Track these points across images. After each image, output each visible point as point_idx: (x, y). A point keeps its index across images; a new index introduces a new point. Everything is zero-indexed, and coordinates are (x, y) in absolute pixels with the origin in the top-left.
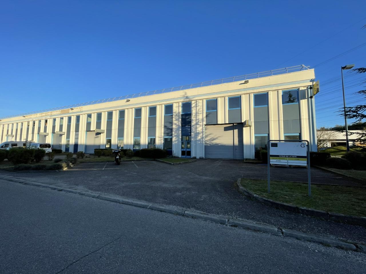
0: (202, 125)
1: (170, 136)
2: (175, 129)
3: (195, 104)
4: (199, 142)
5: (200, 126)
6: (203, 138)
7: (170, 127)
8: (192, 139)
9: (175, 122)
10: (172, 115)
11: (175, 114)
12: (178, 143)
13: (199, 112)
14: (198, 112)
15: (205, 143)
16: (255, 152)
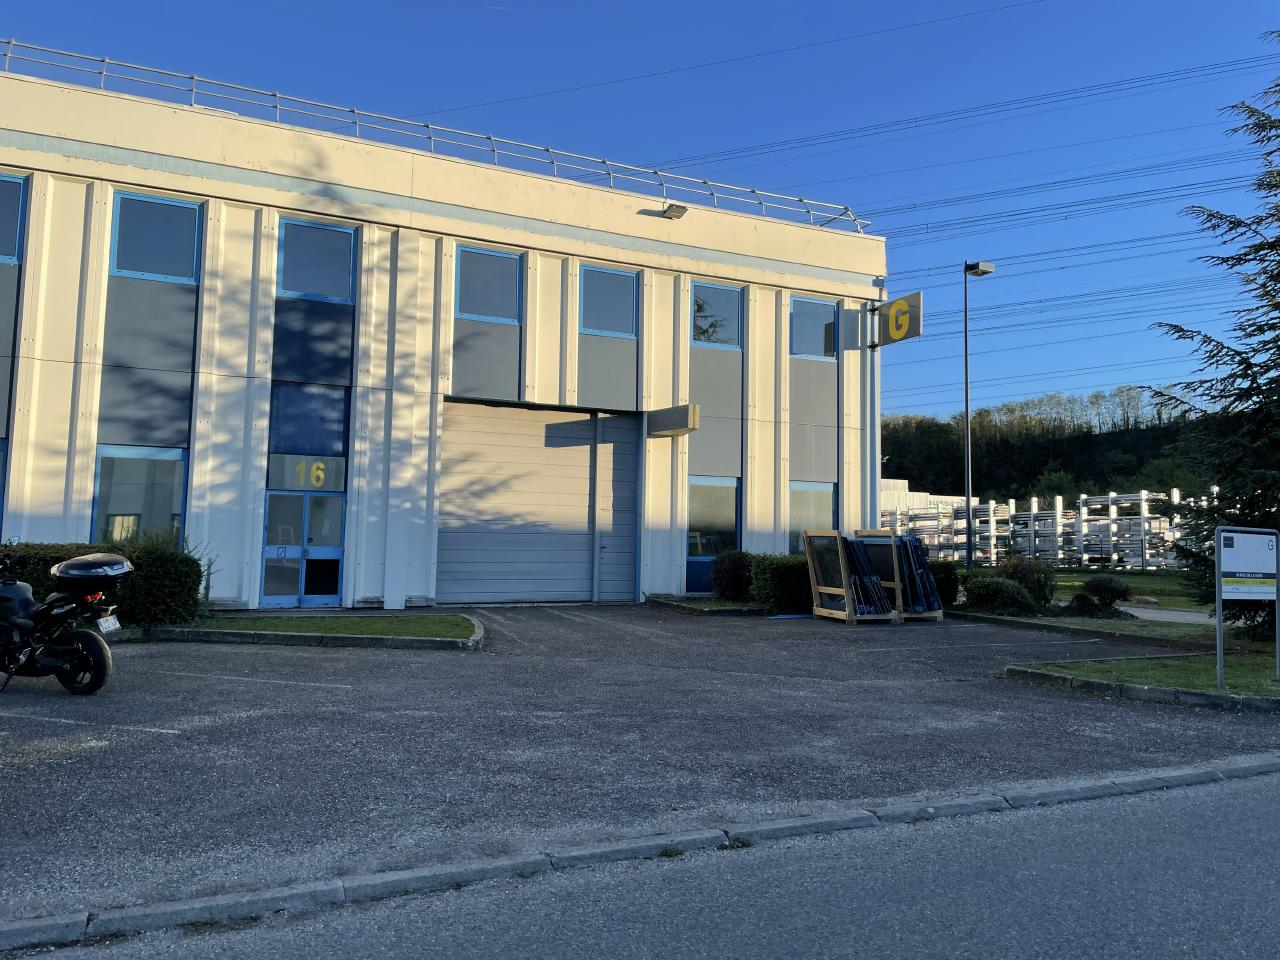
0: (428, 398)
1: (168, 445)
2: (220, 395)
3: (387, 250)
4: (408, 505)
5: (418, 404)
6: (430, 478)
7: (180, 380)
8: (357, 483)
9: (214, 340)
10: (196, 291)
11: (219, 284)
12: (241, 500)
13: (410, 311)
14: (406, 305)
15: (442, 513)
16: (688, 562)
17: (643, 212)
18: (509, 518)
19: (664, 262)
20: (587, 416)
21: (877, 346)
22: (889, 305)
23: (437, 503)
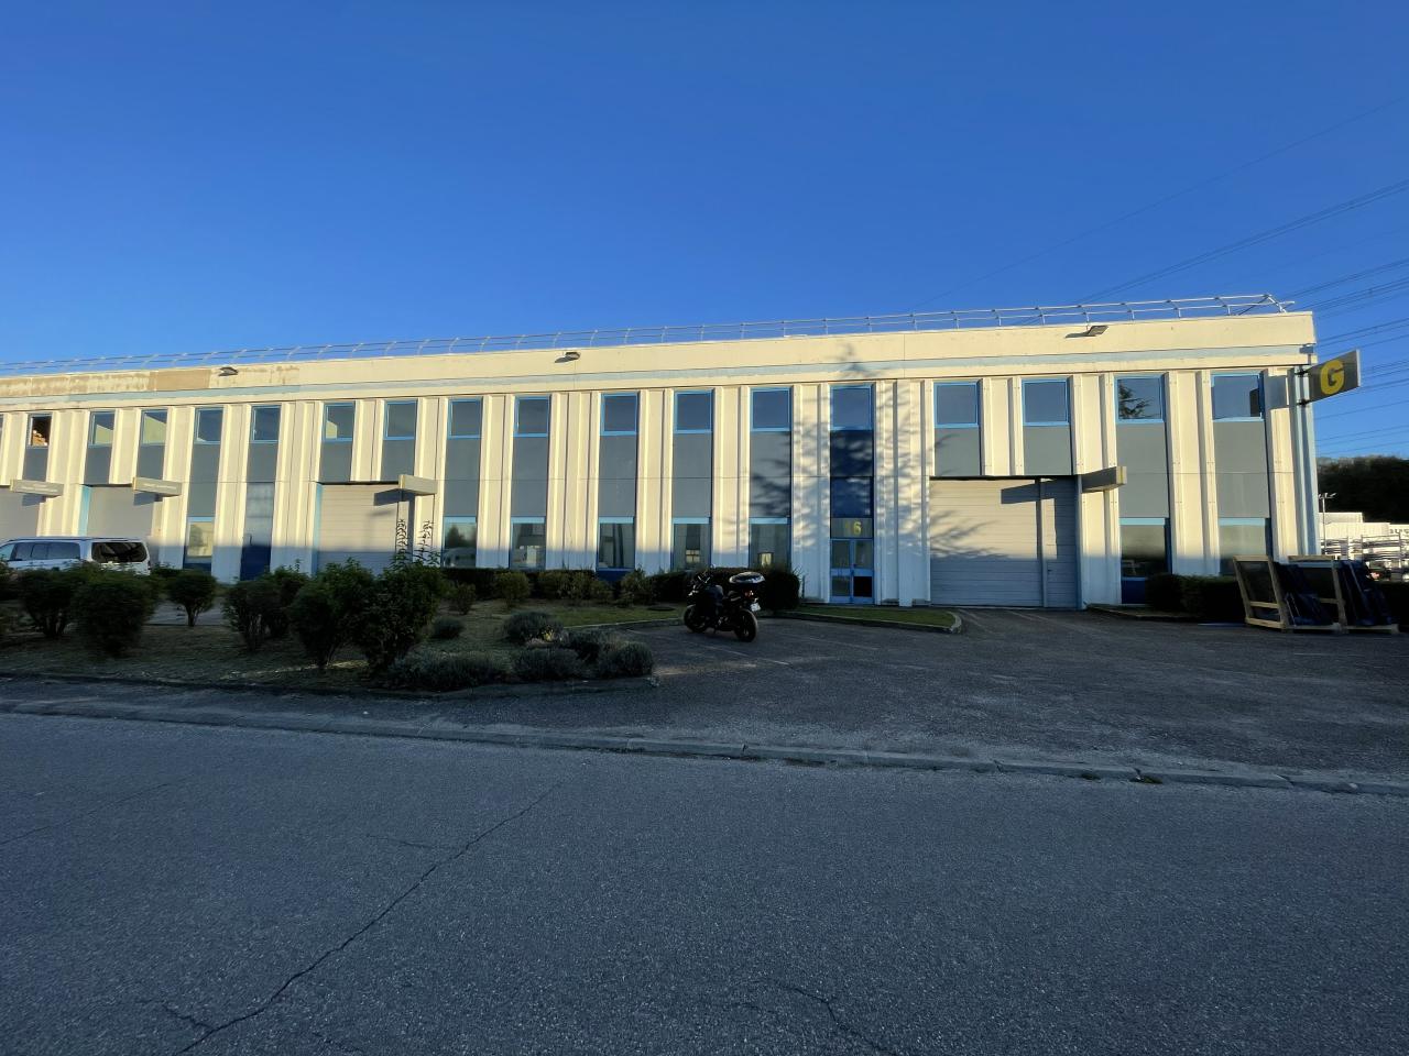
0: (919, 479)
1: (781, 516)
2: (805, 488)
3: (891, 394)
4: (910, 545)
5: (914, 483)
6: (923, 528)
7: (784, 482)
8: (880, 532)
9: (801, 460)
10: (790, 434)
11: (801, 428)
12: (818, 544)
13: (907, 428)
14: (904, 425)
15: (932, 549)
16: (1122, 582)
17: (1069, 336)
18: (978, 552)
19: (1090, 367)
20: (1033, 482)
21: (1308, 402)
22: (1320, 366)
23: (928, 543)
